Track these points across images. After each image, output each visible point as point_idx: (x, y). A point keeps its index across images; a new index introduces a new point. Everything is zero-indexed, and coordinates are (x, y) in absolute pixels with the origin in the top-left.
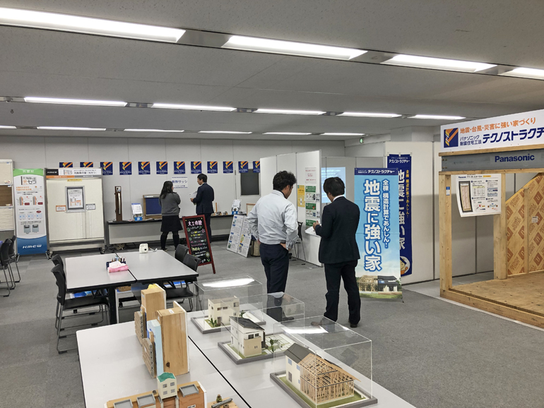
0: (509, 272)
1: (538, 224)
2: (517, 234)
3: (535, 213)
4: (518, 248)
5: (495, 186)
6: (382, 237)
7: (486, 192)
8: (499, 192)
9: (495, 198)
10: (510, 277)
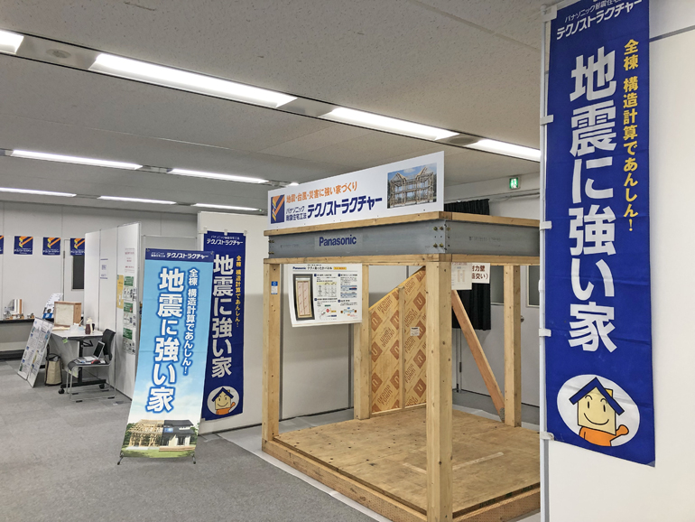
0: (375, 408)
1: (420, 337)
2: (389, 352)
3: (415, 322)
4: (390, 373)
5: (352, 283)
6: (181, 357)
7: (339, 291)
8: (359, 292)
9: (352, 300)
10: (375, 416)
